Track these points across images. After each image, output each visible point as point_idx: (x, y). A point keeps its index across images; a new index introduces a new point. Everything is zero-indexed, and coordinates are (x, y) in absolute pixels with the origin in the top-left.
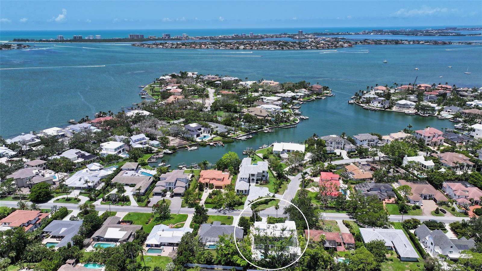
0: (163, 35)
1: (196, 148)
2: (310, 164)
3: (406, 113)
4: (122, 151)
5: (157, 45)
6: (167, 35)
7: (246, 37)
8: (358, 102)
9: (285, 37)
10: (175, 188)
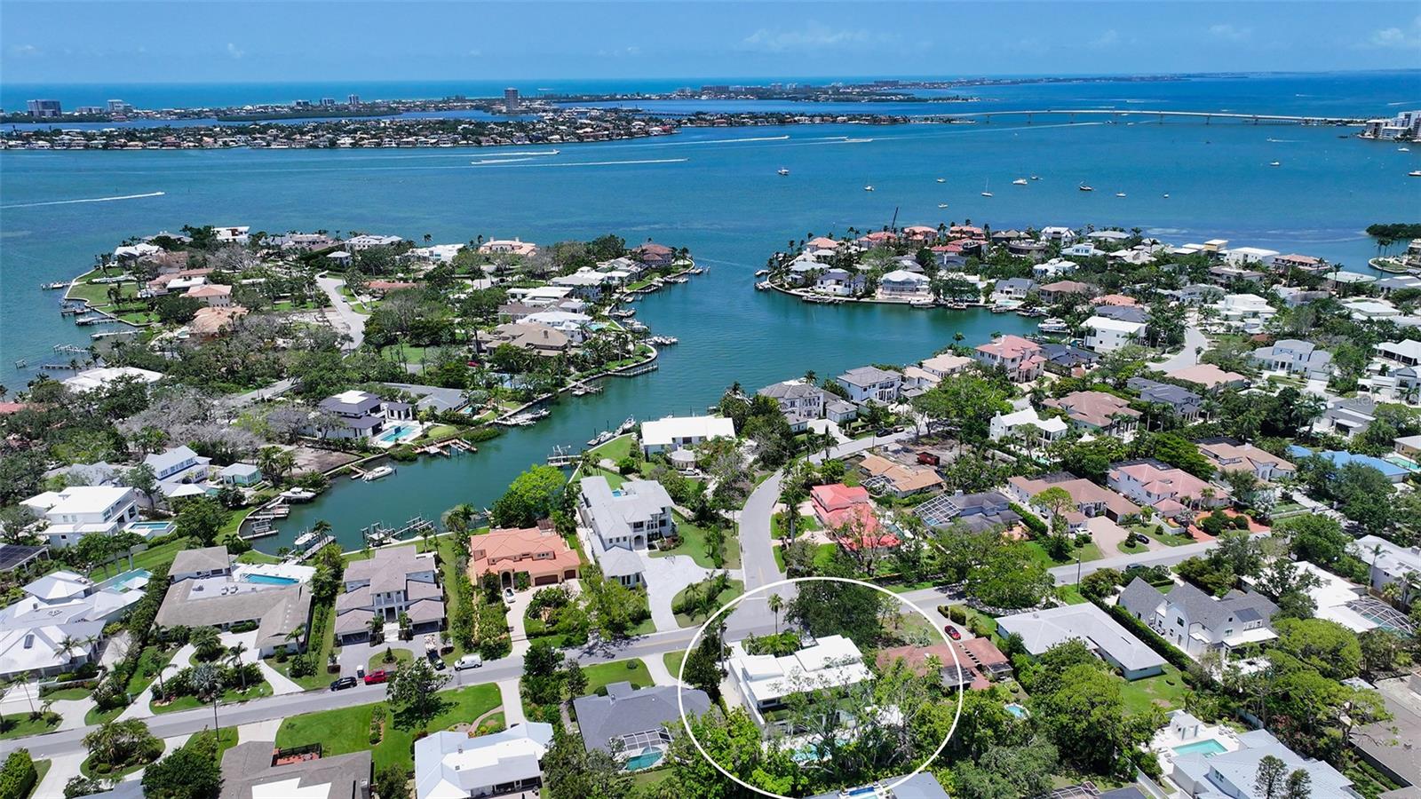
0: (30, 106)
1: (388, 469)
2: (762, 469)
3: (913, 305)
4: (127, 517)
5: (26, 139)
6: (45, 104)
7: (337, 109)
8: (782, 286)
9: (464, 108)
10: (407, 608)
